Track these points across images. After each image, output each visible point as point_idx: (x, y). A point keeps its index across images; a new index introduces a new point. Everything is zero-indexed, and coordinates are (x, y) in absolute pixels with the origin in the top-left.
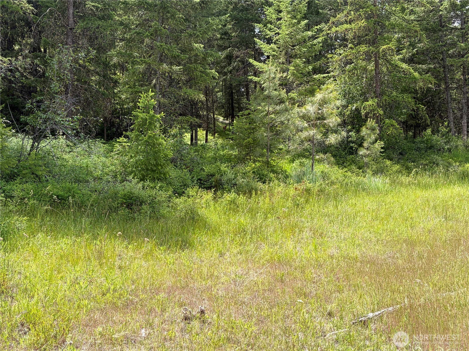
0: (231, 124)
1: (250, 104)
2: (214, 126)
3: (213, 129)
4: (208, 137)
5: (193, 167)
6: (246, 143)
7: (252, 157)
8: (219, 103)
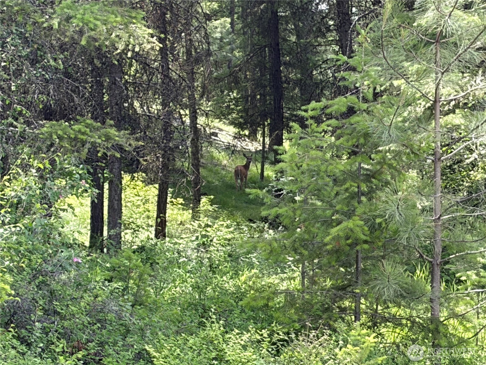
0: (271, 156)
1: (354, 69)
2: (197, 165)
3: (191, 178)
4: (169, 212)
5: (101, 344)
6: (337, 238)
7: (364, 304)
8: (217, 64)
